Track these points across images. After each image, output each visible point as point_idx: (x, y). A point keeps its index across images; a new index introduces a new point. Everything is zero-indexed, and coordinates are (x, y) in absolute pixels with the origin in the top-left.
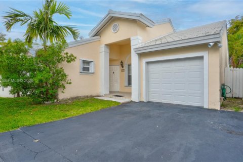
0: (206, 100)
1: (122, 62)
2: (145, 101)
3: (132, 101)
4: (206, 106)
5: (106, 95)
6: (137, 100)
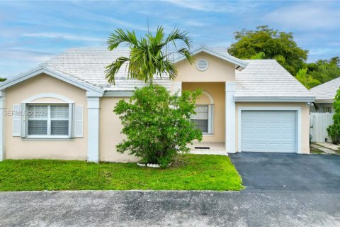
0: (300, 147)
4: (299, 152)
6: (234, 152)
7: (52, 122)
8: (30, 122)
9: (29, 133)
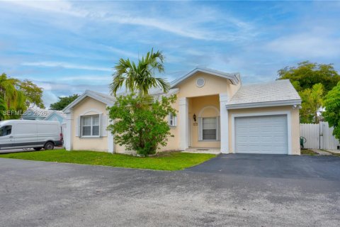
0: (290, 148)
1: (195, 115)
2: (234, 152)
3: (221, 154)
4: (290, 153)
5: (186, 149)
6: (227, 152)
7: (94, 127)
8: (84, 128)
9: (83, 135)
